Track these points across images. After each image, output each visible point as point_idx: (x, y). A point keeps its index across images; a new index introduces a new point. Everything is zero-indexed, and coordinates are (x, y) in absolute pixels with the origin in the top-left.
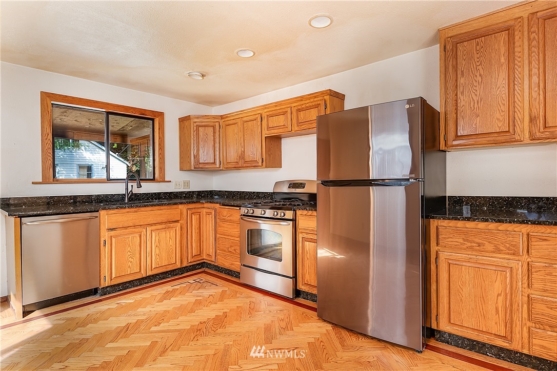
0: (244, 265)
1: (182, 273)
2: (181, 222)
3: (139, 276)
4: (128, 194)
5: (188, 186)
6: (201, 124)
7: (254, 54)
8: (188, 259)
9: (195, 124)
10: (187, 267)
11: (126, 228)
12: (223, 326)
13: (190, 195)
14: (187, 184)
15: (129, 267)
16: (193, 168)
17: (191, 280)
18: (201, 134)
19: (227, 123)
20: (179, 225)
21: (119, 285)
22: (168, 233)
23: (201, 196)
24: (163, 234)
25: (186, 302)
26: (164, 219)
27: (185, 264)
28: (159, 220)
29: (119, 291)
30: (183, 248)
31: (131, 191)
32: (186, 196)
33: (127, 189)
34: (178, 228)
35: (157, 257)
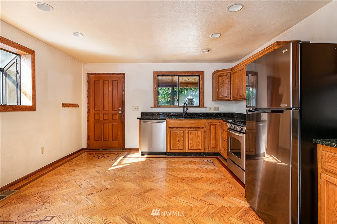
0: (230, 159)
1: (206, 156)
2: (204, 128)
3: (182, 151)
4: (185, 113)
5: (217, 110)
6: (220, 75)
7: (221, 35)
8: (208, 149)
9: (217, 76)
10: (207, 153)
11: (177, 128)
12: (194, 182)
13: (218, 115)
14: (217, 108)
15: (178, 146)
16: (216, 100)
17: (205, 160)
18: (220, 80)
19: (234, 72)
20: (202, 130)
21: (174, 153)
22: (197, 133)
23: (226, 115)
24: (194, 133)
25: (192, 168)
26: (195, 126)
27: (207, 151)
28: (192, 126)
29: (174, 156)
30: (205, 142)
31: (186, 111)
32: (216, 115)
33: (184, 110)
34: (203, 132)
35: (191, 144)
